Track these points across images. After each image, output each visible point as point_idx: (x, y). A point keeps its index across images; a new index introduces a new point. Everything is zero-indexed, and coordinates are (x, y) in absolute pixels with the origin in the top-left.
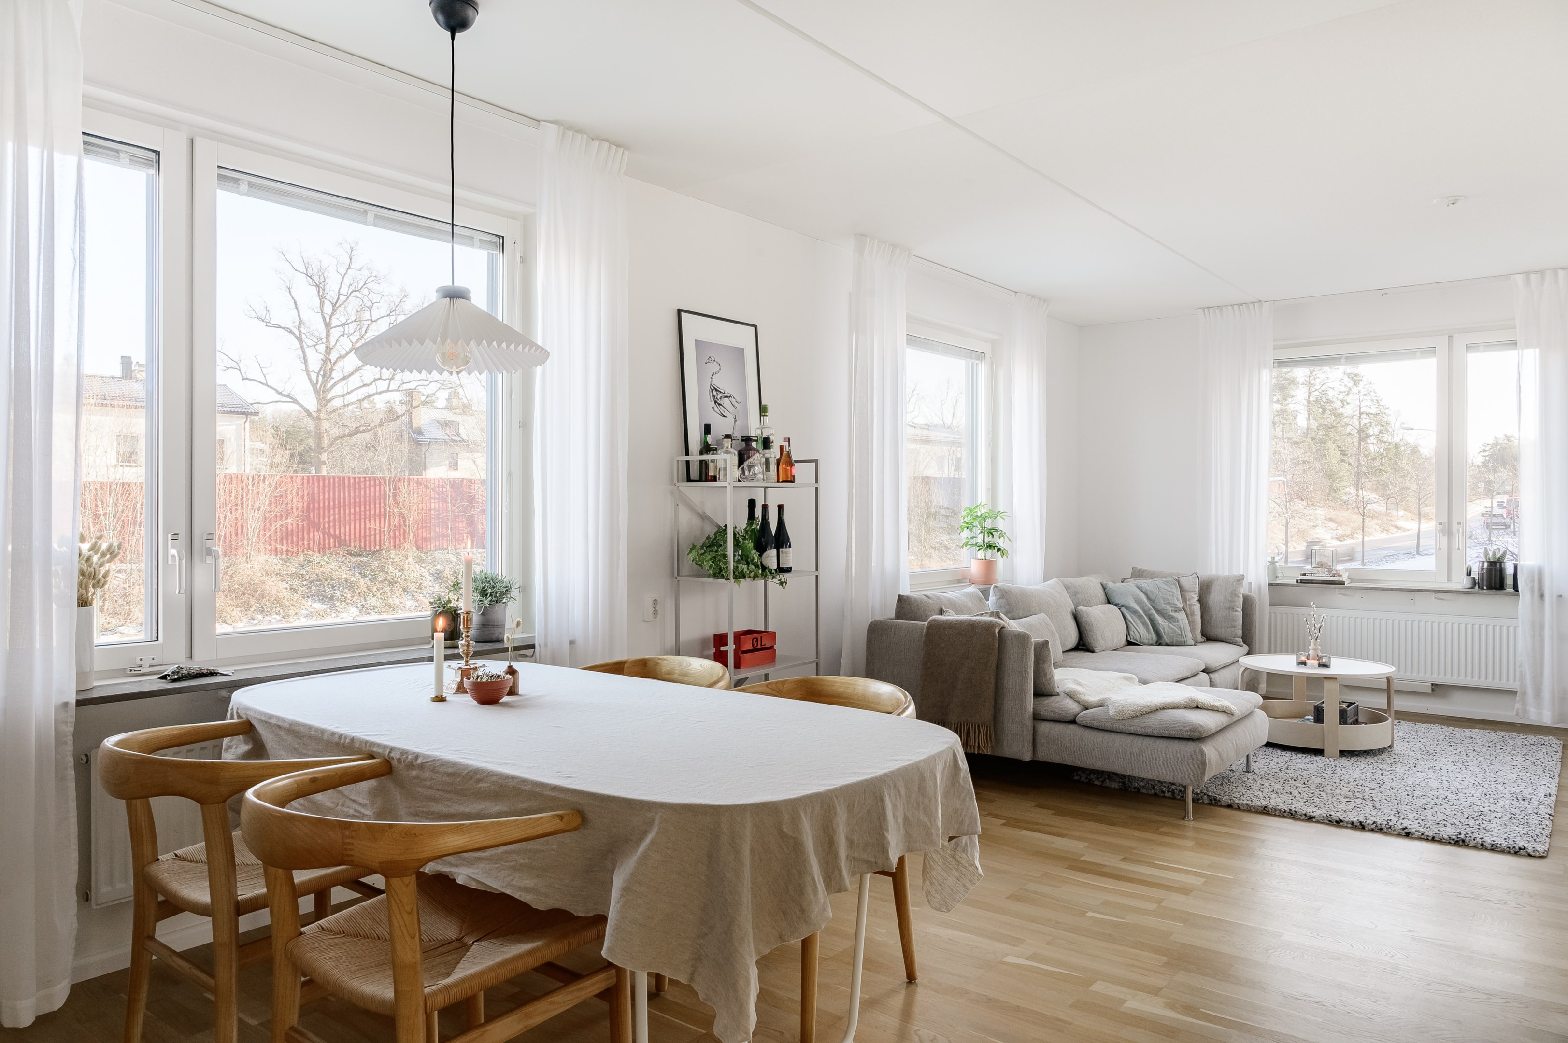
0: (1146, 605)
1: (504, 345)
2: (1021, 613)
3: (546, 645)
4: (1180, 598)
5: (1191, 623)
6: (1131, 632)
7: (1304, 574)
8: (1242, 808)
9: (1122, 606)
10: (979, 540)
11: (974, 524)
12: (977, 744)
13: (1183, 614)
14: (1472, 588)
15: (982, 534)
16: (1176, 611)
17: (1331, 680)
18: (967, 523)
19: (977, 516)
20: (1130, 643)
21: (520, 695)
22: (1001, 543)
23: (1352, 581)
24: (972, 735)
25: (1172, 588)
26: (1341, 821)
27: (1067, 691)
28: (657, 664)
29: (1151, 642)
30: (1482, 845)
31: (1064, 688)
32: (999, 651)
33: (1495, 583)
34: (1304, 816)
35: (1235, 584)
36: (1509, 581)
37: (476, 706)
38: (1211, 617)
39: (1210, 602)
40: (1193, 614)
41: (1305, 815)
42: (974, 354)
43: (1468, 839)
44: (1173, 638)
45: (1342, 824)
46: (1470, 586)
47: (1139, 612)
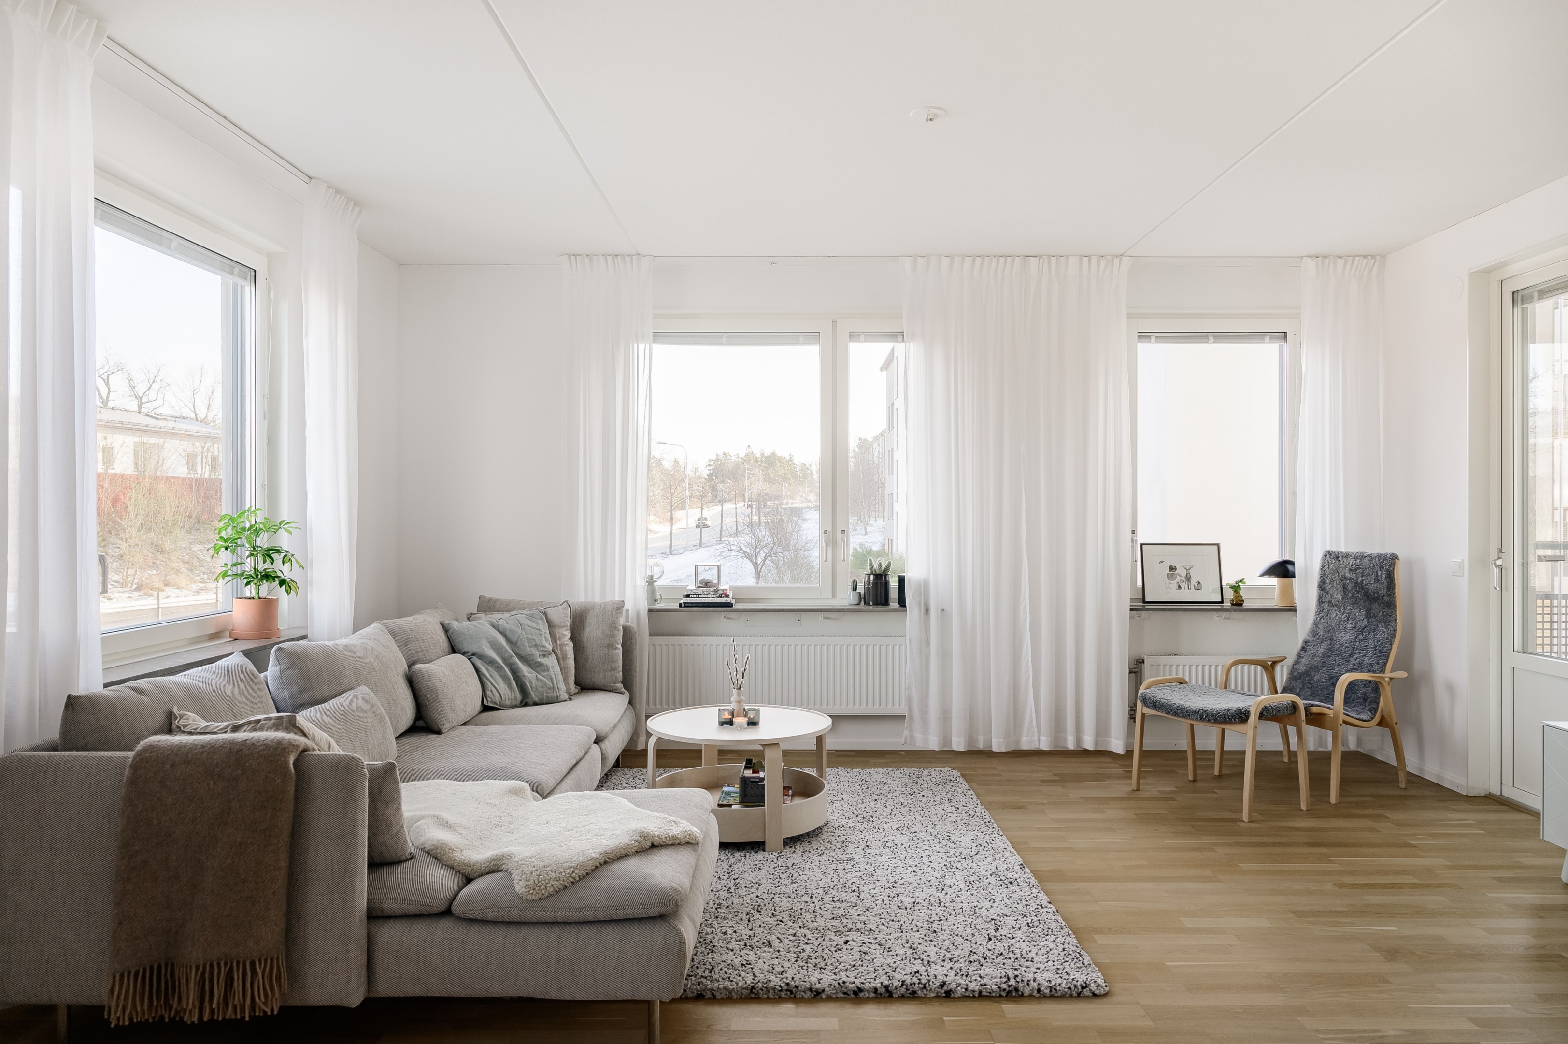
0: (506, 651)
2: (325, 691)
4: (549, 638)
5: (563, 670)
6: (489, 693)
7: (688, 596)
8: (718, 996)
9: (474, 655)
10: (248, 566)
11: (239, 542)
12: (248, 1002)
13: (553, 658)
14: (858, 604)
15: (252, 558)
16: (544, 656)
17: (772, 746)
18: (226, 541)
19: (244, 529)
20: (486, 709)
22: (286, 571)
23: (738, 601)
24: (237, 985)
25: (538, 624)
26: (860, 990)
27: (428, 847)
29: (514, 703)
30: (1039, 991)
31: (422, 840)
32: (296, 799)
33: (880, 600)
34: (809, 993)
35: (614, 613)
36: (894, 594)
38: (587, 660)
39: (585, 639)
40: (565, 657)
41: (811, 989)
42: (237, 268)
43: (1021, 985)
44: (543, 694)
45: (861, 995)
46: (856, 602)
47: (497, 662)
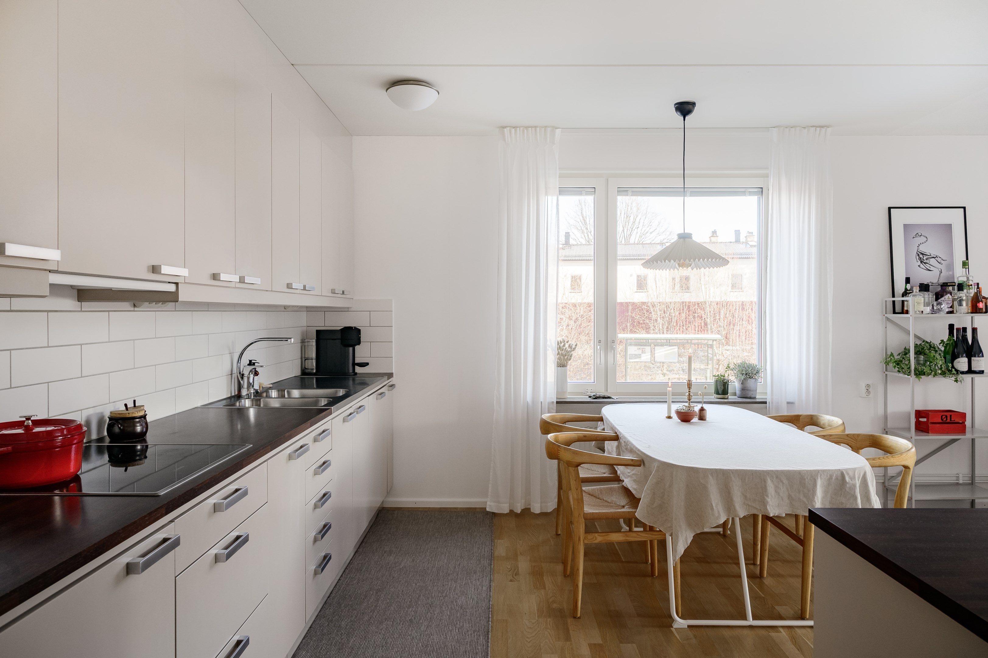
1: (710, 260)
3: (772, 403)
21: (707, 421)
28: (818, 419)
37: (679, 422)
